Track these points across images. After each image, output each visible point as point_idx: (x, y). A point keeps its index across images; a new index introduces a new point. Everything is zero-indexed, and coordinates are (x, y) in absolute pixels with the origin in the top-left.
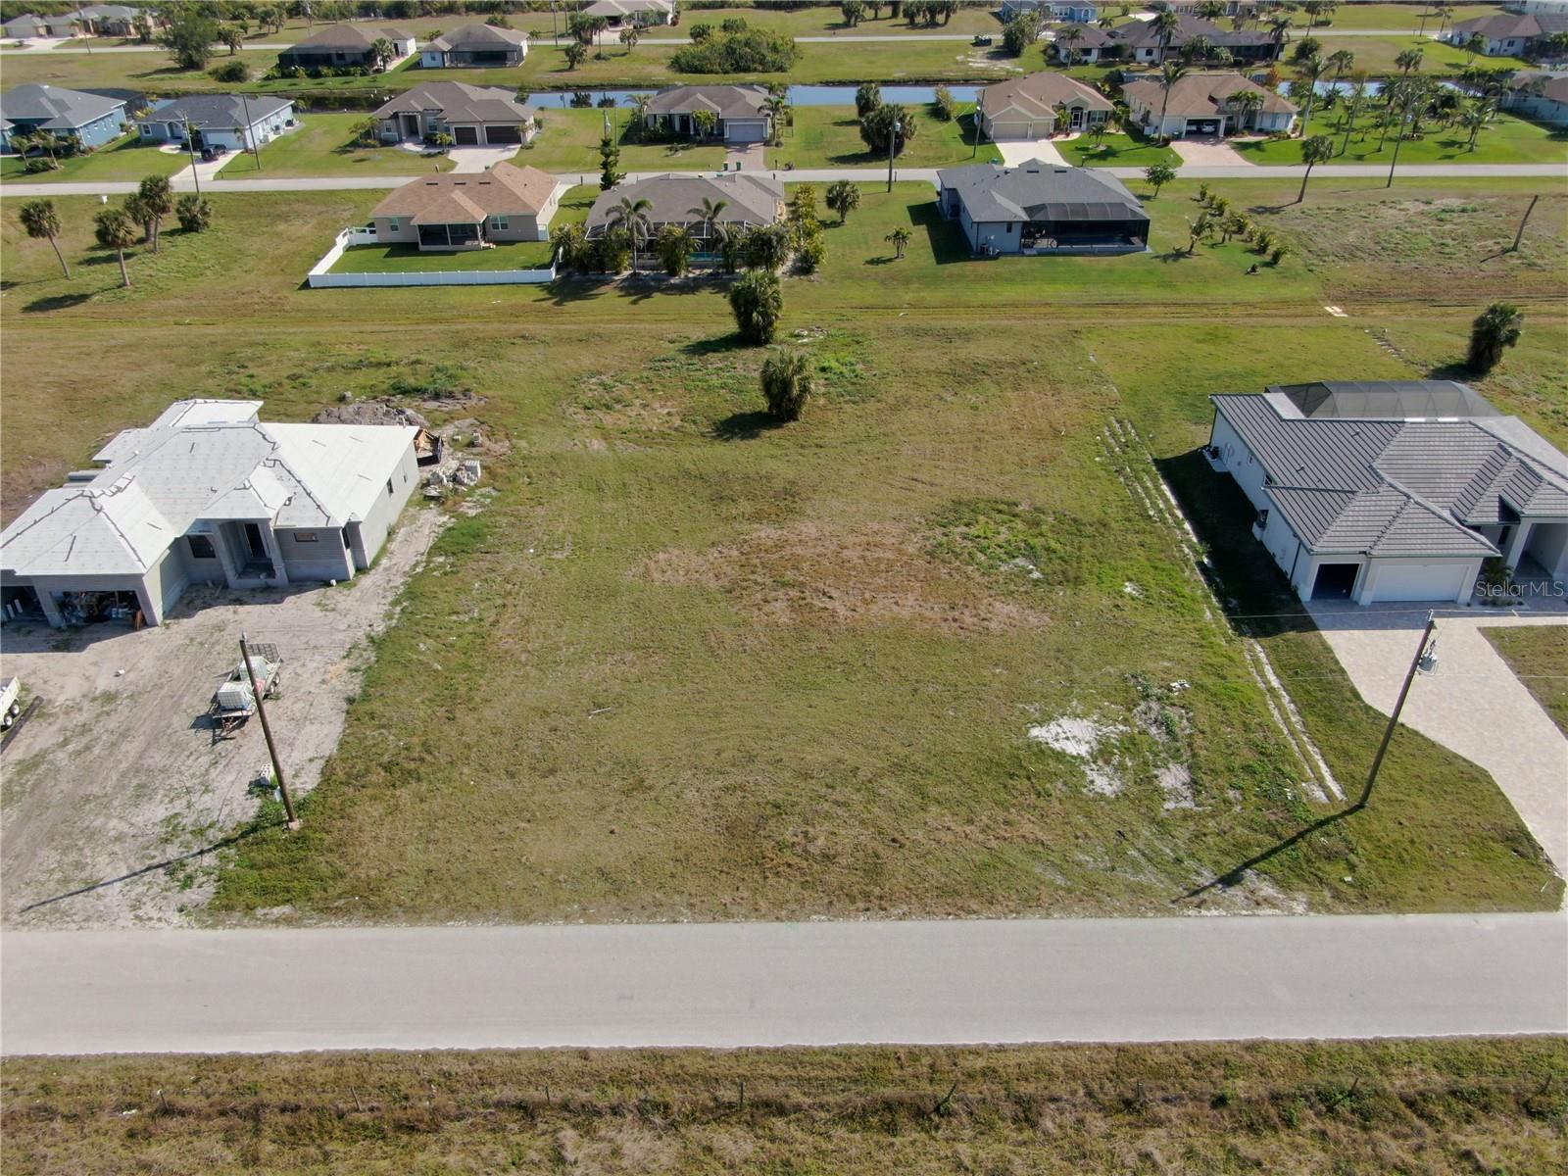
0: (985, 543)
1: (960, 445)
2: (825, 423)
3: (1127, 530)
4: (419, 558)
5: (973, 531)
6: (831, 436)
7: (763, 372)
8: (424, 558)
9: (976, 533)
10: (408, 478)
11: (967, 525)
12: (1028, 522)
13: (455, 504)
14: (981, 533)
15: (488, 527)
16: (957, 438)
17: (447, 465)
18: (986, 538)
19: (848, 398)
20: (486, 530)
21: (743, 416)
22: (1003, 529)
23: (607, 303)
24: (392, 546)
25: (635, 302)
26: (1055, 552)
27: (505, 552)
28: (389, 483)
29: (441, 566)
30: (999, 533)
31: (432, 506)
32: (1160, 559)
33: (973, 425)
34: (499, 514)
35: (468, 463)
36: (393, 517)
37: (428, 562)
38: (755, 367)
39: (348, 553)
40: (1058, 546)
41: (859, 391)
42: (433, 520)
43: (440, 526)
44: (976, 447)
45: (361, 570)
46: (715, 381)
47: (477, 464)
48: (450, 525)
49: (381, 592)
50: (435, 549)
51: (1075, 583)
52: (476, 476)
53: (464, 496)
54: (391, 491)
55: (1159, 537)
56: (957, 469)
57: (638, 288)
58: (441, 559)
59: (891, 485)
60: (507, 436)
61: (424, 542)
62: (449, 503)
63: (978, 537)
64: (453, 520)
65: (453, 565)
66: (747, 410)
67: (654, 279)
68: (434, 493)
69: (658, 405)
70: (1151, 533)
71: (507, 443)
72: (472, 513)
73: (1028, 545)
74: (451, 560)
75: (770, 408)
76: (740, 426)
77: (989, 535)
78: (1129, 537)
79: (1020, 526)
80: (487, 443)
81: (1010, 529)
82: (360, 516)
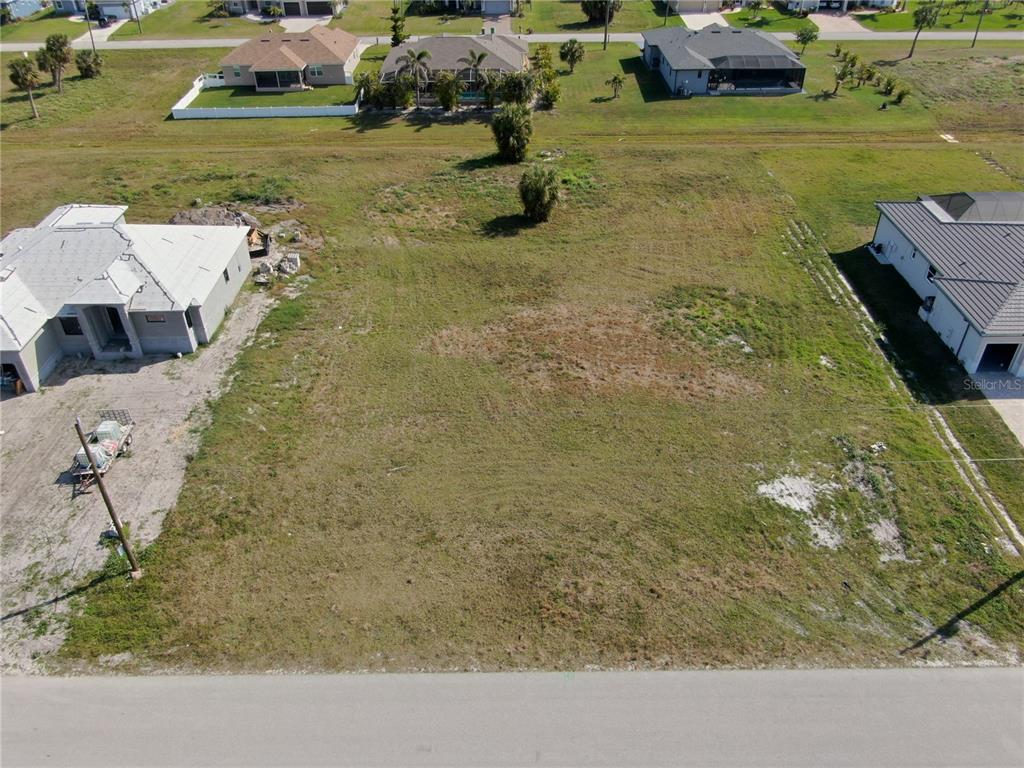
0: (703, 322)
1: (674, 242)
2: (568, 224)
3: (816, 312)
4: (249, 334)
5: (693, 312)
6: (574, 234)
7: (522, 183)
8: (254, 334)
9: (696, 314)
10: (242, 268)
11: (687, 307)
12: (736, 305)
13: (280, 288)
14: (700, 313)
15: (305, 307)
16: (672, 235)
17: (274, 256)
18: (703, 318)
19: (585, 204)
20: (304, 310)
21: (504, 218)
22: (716, 311)
23: (397, 132)
24: (228, 324)
25: (418, 131)
26: (760, 330)
27: (319, 329)
28: (225, 272)
29: (268, 340)
30: (714, 314)
31: (261, 290)
32: (846, 337)
33: (684, 225)
34: (314, 296)
35: (290, 256)
36: (230, 301)
37: (257, 337)
38: (512, 179)
39: (191, 331)
40: (762, 325)
41: (594, 198)
42: (262, 302)
43: (267, 307)
44: (687, 243)
45: (202, 344)
46: (482, 190)
47: (297, 256)
48: (275, 306)
49: (218, 363)
50: (263, 327)
51: (780, 357)
52: (296, 266)
53: (286, 282)
54: (227, 279)
55: (843, 319)
56: (676, 260)
57: (421, 120)
58: (268, 335)
59: (624, 274)
60: (321, 234)
61: (254, 320)
62: (275, 288)
63: (698, 317)
64: (278, 302)
65: (277, 340)
66: (508, 213)
67: (432, 113)
68: (263, 280)
69: (438, 210)
70: (836, 314)
71: (321, 239)
72: (293, 296)
73: (738, 324)
74: (276, 335)
75: (525, 212)
76: (503, 226)
77: (706, 315)
78: (818, 317)
79: (730, 308)
80: (306, 239)
81: (722, 310)
82: (200, 301)
